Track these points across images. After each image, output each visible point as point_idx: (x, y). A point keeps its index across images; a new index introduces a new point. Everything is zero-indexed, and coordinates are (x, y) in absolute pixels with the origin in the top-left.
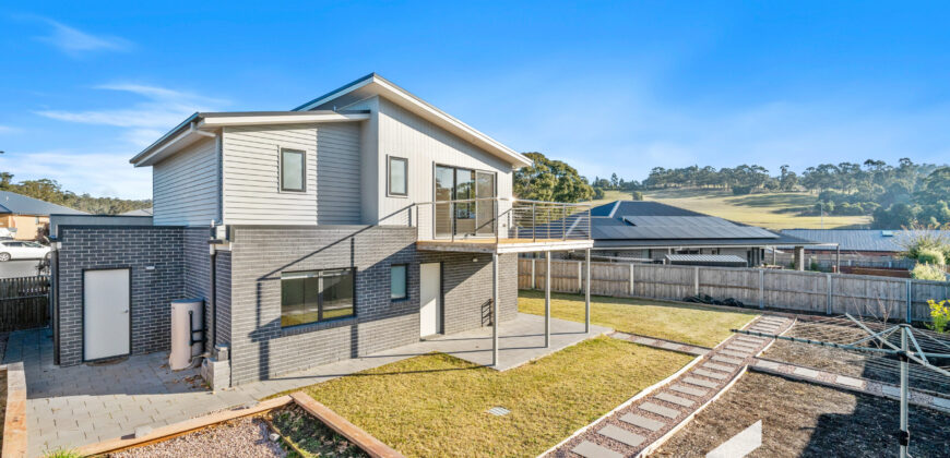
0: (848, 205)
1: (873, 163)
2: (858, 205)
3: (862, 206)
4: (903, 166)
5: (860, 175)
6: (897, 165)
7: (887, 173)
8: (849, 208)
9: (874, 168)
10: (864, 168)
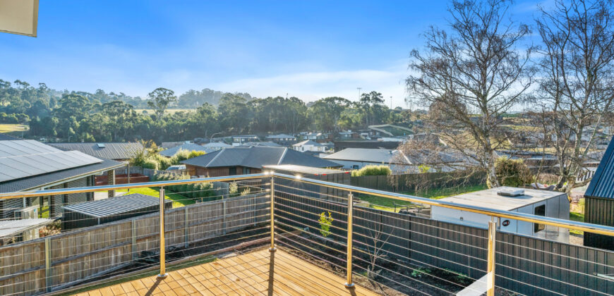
0: (5, 115)
1: (21, 83)
2: (14, 116)
3: (16, 116)
4: (41, 88)
5: (12, 91)
6: (37, 87)
7: (31, 92)
8: (6, 118)
9: (22, 87)
10: (14, 86)
